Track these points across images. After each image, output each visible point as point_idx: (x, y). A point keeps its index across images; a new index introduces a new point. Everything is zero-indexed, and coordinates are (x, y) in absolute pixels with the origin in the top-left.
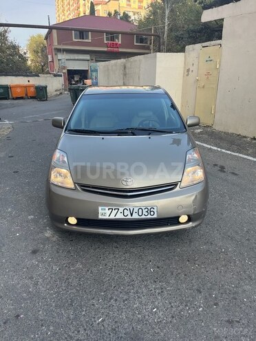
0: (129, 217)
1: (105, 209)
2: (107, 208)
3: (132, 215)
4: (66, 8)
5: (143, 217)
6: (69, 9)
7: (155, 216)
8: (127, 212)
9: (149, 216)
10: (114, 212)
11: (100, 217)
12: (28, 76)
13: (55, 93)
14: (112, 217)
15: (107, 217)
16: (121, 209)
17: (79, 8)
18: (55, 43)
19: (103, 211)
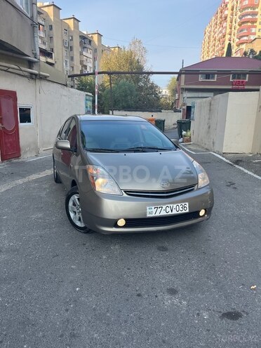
0: (170, 213)
1: (151, 208)
2: (153, 208)
3: (172, 211)
4: (211, 50)
5: (180, 212)
6: (214, 49)
7: (188, 211)
8: (168, 209)
9: (184, 211)
10: (159, 210)
11: (148, 215)
12: (152, 111)
13: (173, 126)
14: (158, 214)
15: (153, 215)
16: (164, 207)
17: (223, 48)
18: (182, 83)
19: (150, 210)
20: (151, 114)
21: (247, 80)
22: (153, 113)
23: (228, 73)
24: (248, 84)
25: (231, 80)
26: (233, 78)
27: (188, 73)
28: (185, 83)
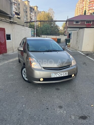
0: (60, 76)
1: (53, 74)
4: (78, 12)
5: (64, 75)
6: (79, 12)
7: (67, 75)
9: (66, 75)
10: (56, 75)
11: (52, 77)
13: (64, 41)
15: (54, 77)
16: (58, 74)
17: (83, 12)
18: (67, 25)
19: (53, 75)
20: (56, 36)
21: (91, 24)
22: (57, 36)
23: (85, 21)
24: (92, 25)
25: (86, 24)
26: (87, 23)
27: (70, 21)
28: (69, 25)
